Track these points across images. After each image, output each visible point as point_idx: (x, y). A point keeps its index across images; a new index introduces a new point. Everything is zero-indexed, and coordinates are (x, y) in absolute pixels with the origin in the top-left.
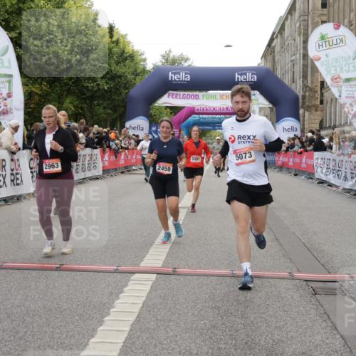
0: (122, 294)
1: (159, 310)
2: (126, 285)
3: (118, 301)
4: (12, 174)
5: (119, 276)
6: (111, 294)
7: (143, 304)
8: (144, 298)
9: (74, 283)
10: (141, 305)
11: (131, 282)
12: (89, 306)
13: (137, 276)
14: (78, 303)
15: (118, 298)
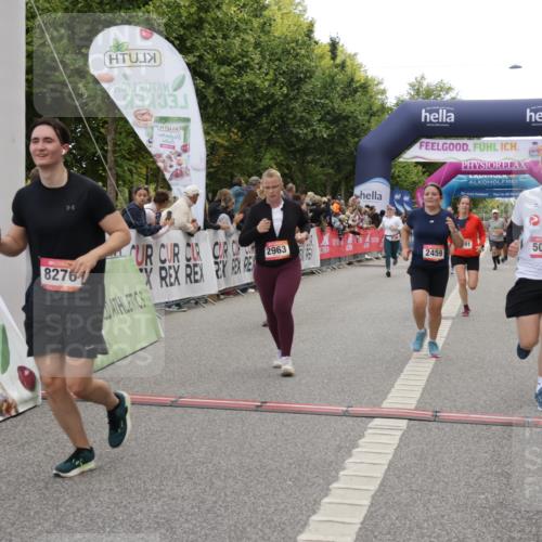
0: (357, 450)
1: (414, 475)
2: (361, 436)
3: (350, 460)
4: (188, 266)
5: (350, 421)
6: (340, 448)
7: (390, 465)
8: (390, 457)
9: (284, 430)
10: (386, 467)
11: (369, 431)
12: (307, 466)
13: (377, 421)
14: (291, 461)
15: (350, 455)
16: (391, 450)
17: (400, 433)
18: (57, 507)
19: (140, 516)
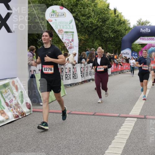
0: (122, 127)
1: (139, 134)
2: (123, 123)
3: (120, 130)
4: (73, 74)
5: (120, 118)
6: (117, 126)
7: (132, 131)
8: (132, 129)
9: (101, 121)
10: (131, 132)
11: (126, 121)
12: (108, 131)
13: (128, 119)
14: (103, 130)
15: (120, 128)
16: (132, 127)
17: (135, 122)
18: (37, 142)
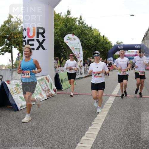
4: (80, 72)
5: (106, 97)
10: (112, 104)
13: (111, 97)
15: (106, 102)
16: (113, 101)
17: (114, 99)
19: (72, 112)
